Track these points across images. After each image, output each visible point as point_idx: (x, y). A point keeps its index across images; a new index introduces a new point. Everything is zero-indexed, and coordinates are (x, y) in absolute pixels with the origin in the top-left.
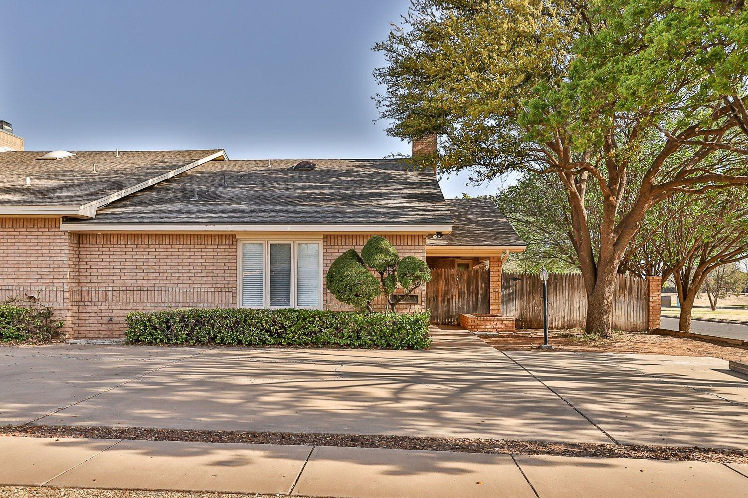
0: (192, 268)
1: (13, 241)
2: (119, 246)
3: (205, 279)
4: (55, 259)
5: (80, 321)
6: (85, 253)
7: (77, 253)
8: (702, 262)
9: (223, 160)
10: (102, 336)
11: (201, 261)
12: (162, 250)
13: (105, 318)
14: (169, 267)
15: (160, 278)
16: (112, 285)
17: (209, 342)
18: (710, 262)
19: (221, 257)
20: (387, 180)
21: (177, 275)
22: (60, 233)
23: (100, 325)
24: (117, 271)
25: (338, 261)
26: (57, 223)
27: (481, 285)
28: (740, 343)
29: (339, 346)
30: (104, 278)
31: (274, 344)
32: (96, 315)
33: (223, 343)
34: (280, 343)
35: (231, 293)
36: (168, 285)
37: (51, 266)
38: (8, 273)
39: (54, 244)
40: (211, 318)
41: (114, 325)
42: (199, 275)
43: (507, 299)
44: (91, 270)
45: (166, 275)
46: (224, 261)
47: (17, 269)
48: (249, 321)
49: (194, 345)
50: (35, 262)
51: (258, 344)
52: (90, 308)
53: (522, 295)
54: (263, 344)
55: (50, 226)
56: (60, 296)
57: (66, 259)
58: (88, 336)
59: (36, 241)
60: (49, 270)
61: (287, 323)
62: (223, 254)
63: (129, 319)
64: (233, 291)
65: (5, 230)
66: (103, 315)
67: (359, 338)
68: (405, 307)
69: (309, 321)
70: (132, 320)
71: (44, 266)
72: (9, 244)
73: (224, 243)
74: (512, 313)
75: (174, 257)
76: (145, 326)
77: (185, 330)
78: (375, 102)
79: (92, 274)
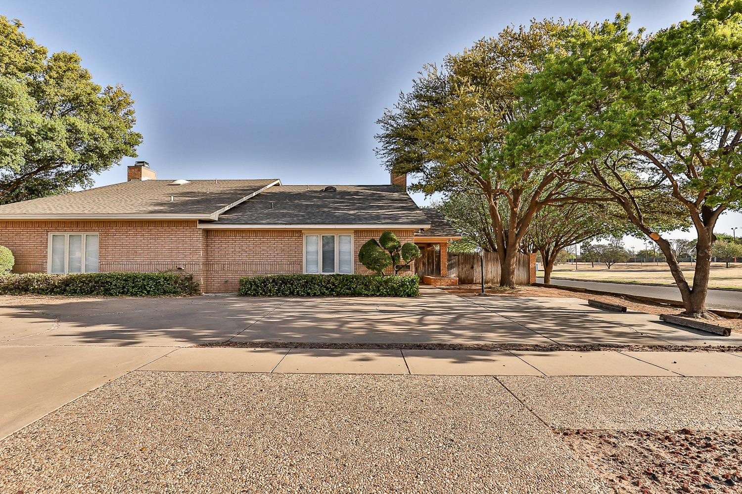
0: (275, 250)
1: (168, 234)
2: (231, 237)
3: (284, 257)
4: (194, 245)
5: (208, 283)
6: (211, 241)
7: (206, 241)
8: (556, 245)
9: (279, 185)
10: (221, 291)
11: (280, 246)
12: (258, 240)
13: (223, 281)
14: (262, 250)
15: (256, 256)
16: (227, 261)
17: (290, 294)
18: (560, 245)
19: (293, 244)
20: (381, 198)
21: (267, 254)
22: (197, 230)
23: (220, 285)
24: (230, 252)
25: (365, 246)
26: (195, 224)
27: (435, 260)
28: (584, 290)
29: (367, 296)
30: (222, 256)
31: (329, 295)
32: (218, 279)
33: (298, 295)
34: (332, 295)
35: (299, 265)
36: (261, 261)
37: (191, 250)
38: (165, 254)
39: (193, 236)
40: (291, 280)
41: (228, 285)
42: (280, 254)
43: (450, 267)
44: (214, 252)
45: (260, 254)
46: (295, 246)
47: (171, 252)
48: (314, 281)
49: (280, 296)
50: (182, 247)
51: (319, 295)
52: (214, 274)
53: (459, 265)
54: (323, 295)
55: (191, 226)
56: (197, 268)
57: (201, 245)
58: (212, 291)
59: (182, 234)
60: (190, 252)
61: (336, 283)
62: (295, 242)
63: (241, 281)
64: (300, 263)
65: (163, 228)
66: (222, 279)
67: (379, 290)
68: (402, 272)
69: (350, 281)
70: (243, 282)
71: (187, 250)
72: (166, 237)
73: (295, 235)
74: (453, 275)
75: (265, 244)
76: (251, 285)
77: (275, 287)
78: (374, 152)
79: (215, 254)
